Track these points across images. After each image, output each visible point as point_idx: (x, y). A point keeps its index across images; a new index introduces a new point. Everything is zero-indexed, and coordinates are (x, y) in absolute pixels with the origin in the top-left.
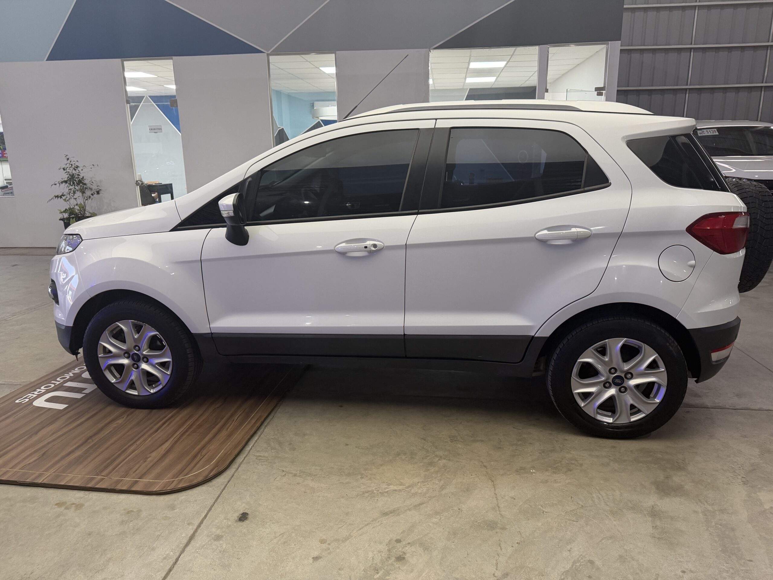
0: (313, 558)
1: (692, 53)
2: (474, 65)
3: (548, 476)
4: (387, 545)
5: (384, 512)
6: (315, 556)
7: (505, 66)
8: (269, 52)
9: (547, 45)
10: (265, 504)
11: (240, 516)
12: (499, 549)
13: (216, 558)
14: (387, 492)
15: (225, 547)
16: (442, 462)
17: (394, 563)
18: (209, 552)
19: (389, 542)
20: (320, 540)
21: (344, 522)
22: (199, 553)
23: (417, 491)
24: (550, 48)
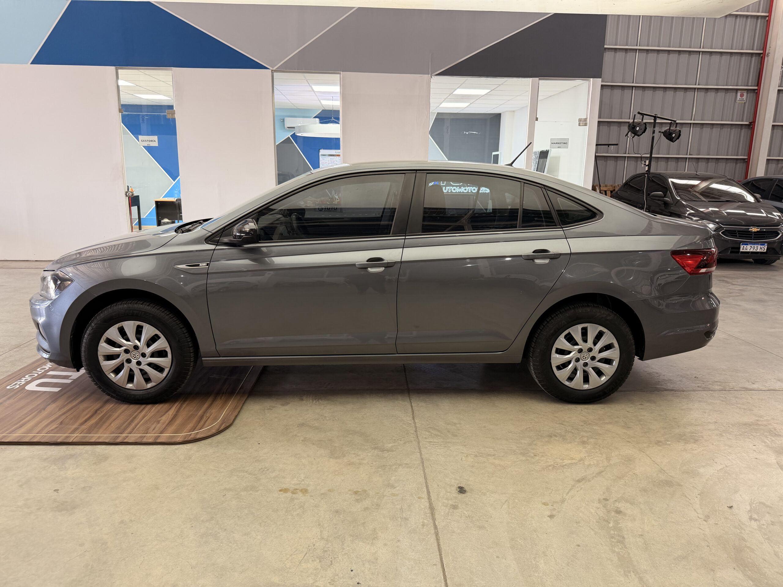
1: (634, 91)
2: (459, 92)
3: (683, 446)
4: (599, 503)
6: (548, 515)
8: (274, 69)
9: (538, 78)
10: (471, 479)
11: (458, 489)
12: (688, 500)
13: (468, 522)
14: (565, 465)
15: (467, 513)
16: (592, 440)
17: (616, 515)
18: (457, 517)
19: (599, 501)
20: (542, 504)
21: (550, 489)
22: (449, 520)
23: (589, 463)
24: (540, 81)
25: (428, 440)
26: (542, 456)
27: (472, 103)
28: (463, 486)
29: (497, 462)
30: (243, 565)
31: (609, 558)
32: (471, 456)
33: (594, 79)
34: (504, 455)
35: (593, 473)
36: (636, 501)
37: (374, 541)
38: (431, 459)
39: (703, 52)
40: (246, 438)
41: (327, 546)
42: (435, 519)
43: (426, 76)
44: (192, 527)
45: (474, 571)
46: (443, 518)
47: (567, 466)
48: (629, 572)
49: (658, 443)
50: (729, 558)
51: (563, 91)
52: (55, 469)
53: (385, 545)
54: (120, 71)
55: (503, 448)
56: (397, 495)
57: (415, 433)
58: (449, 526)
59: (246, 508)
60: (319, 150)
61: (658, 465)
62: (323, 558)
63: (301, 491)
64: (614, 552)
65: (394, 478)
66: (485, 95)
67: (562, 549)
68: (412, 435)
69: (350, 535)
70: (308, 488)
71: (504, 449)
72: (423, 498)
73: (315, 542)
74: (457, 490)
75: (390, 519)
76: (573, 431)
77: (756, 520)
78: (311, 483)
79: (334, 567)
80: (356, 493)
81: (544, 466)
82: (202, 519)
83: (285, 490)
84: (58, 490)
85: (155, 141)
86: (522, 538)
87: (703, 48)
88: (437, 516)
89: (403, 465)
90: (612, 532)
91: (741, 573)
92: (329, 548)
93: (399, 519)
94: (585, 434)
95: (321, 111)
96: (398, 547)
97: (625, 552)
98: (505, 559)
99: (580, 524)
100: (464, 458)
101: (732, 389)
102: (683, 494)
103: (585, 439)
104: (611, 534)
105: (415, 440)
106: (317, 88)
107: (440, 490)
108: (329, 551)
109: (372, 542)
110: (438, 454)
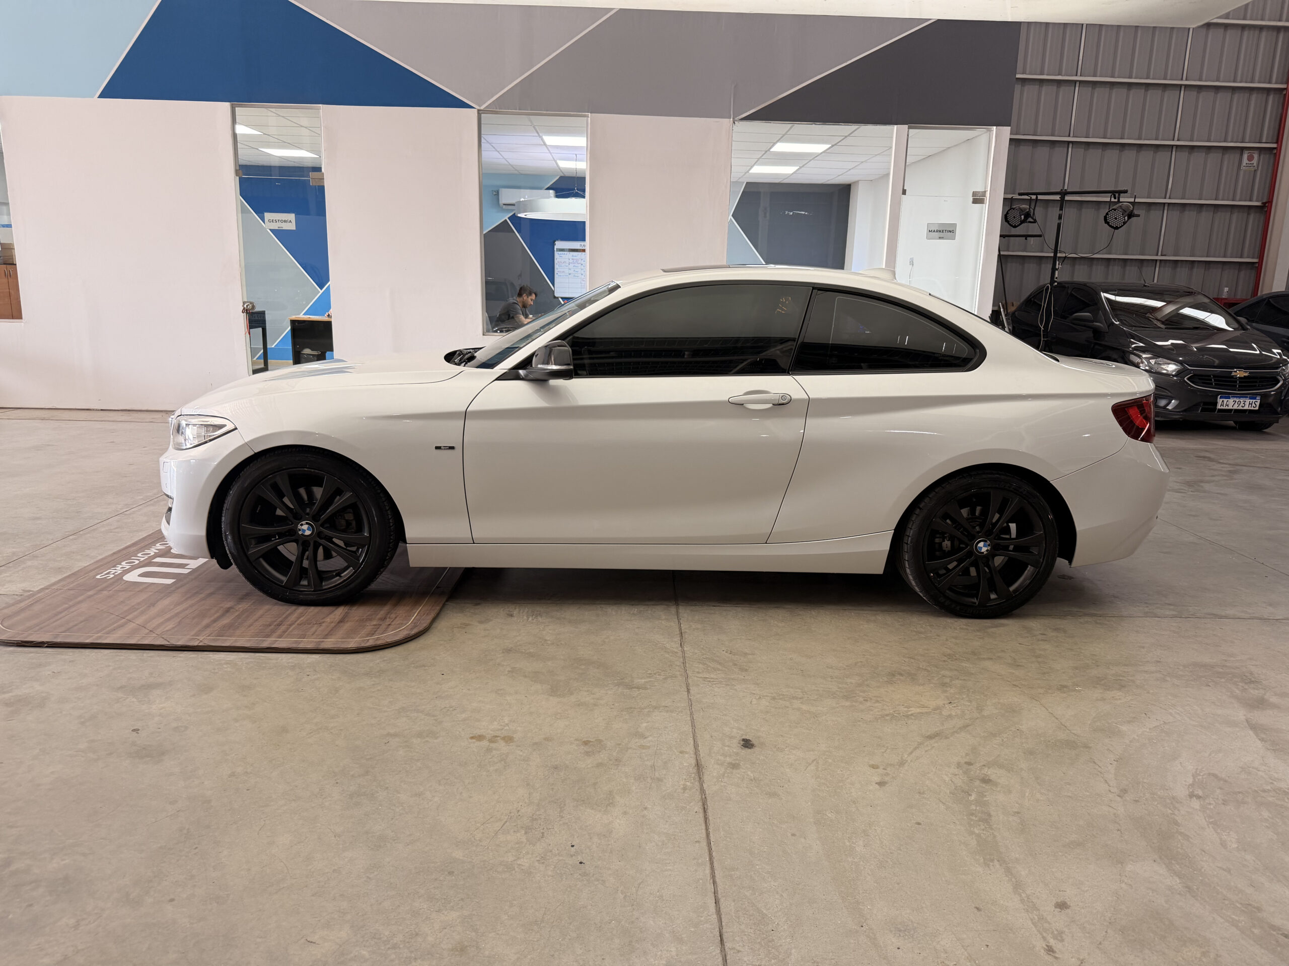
0: (876, 783)
2: (781, 147)
3: (1101, 693)
4: (958, 768)
5: (926, 736)
6: (877, 782)
7: (825, 151)
8: (482, 108)
9: (907, 126)
10: (762, 729)
11: (742, 742)
12: (1097, 767)
13: (752, 787)
14: (912, 715)
15: (752, 775)
16: (957, 682)
17: (981, 785)
18: (736, 780)
19: (959, 765)
20: (870, 766)
21: (884, 746)
22: (724, 783)
23: (949, 713)
24: (910, 130)
25: (700, 675)
26: (877, 701)
27: (803, 166)
28: (750, 739)
29: (804, 707)
30: (410, 835)
31: (963, 841)
32: (766, 698)
33: (998, 127)
34: (817, 698)
35: (954, 727)
36: (1016, 767)
37: (609, 807)
38: (704, 700)
39: (1186, 86)
40: (424, 666)
41: (538, 813)
42: (703, 781)
43: (727, 122)
44: (337, 783)
45: (756, 852)
46: (715, 780)
47: (914, 716)
48: (992, 861)
49: (1062, 688)
50: (1148, 847)
51: (949, 148)
52: (133, 702)
53: (625, 813)
54: (238, 110)
55: (816, 689)
56: (649, 747)
57: (682, 665)
58: (724, 791)
59: (419, 760)
60: (554, 241)
61: (1057, 719)
62: (531, 829)
63: (504, 738)
64: (972, 833)
65: (645, 724)
66: (823, 154)
67: (893, 827)
68: (677, 668)
69: (573, 799)
70: (514, 736)
71: (818, 690)
72: (686, 753)
73: (520, 806)
74: (739, 743)
75: (635, 779)
76: (929, 669)
77: (1198, 797)
78: (519, 728)
79: (547, 841)
80: (586, 743)
81: (878, 715)
82: (352, 773)
83: (480, 738)
84: (138, 730)
85: (290, 222)
86: (833, 811)
87: (1186, 80)
88: (706, 778)
89: (661, 709)
90: (973, 807)
91: (1164, 866)
92: (540, 816)
93: (649, 779)
94: (947, 673)
95: (558, 178)
96: (643, 816)
97: (989, 833)
98: (805, 838)
99: (925, 796)
100: (754, 701)
101: (1192, 615)
102: (1091, 758)
103: (947, 680)
104: (971, 810)
105: (681, 675)
106: (550, 140)
107: (715, 743)
108: (541, 819)
109: (605, 809)
110: (716, 694)
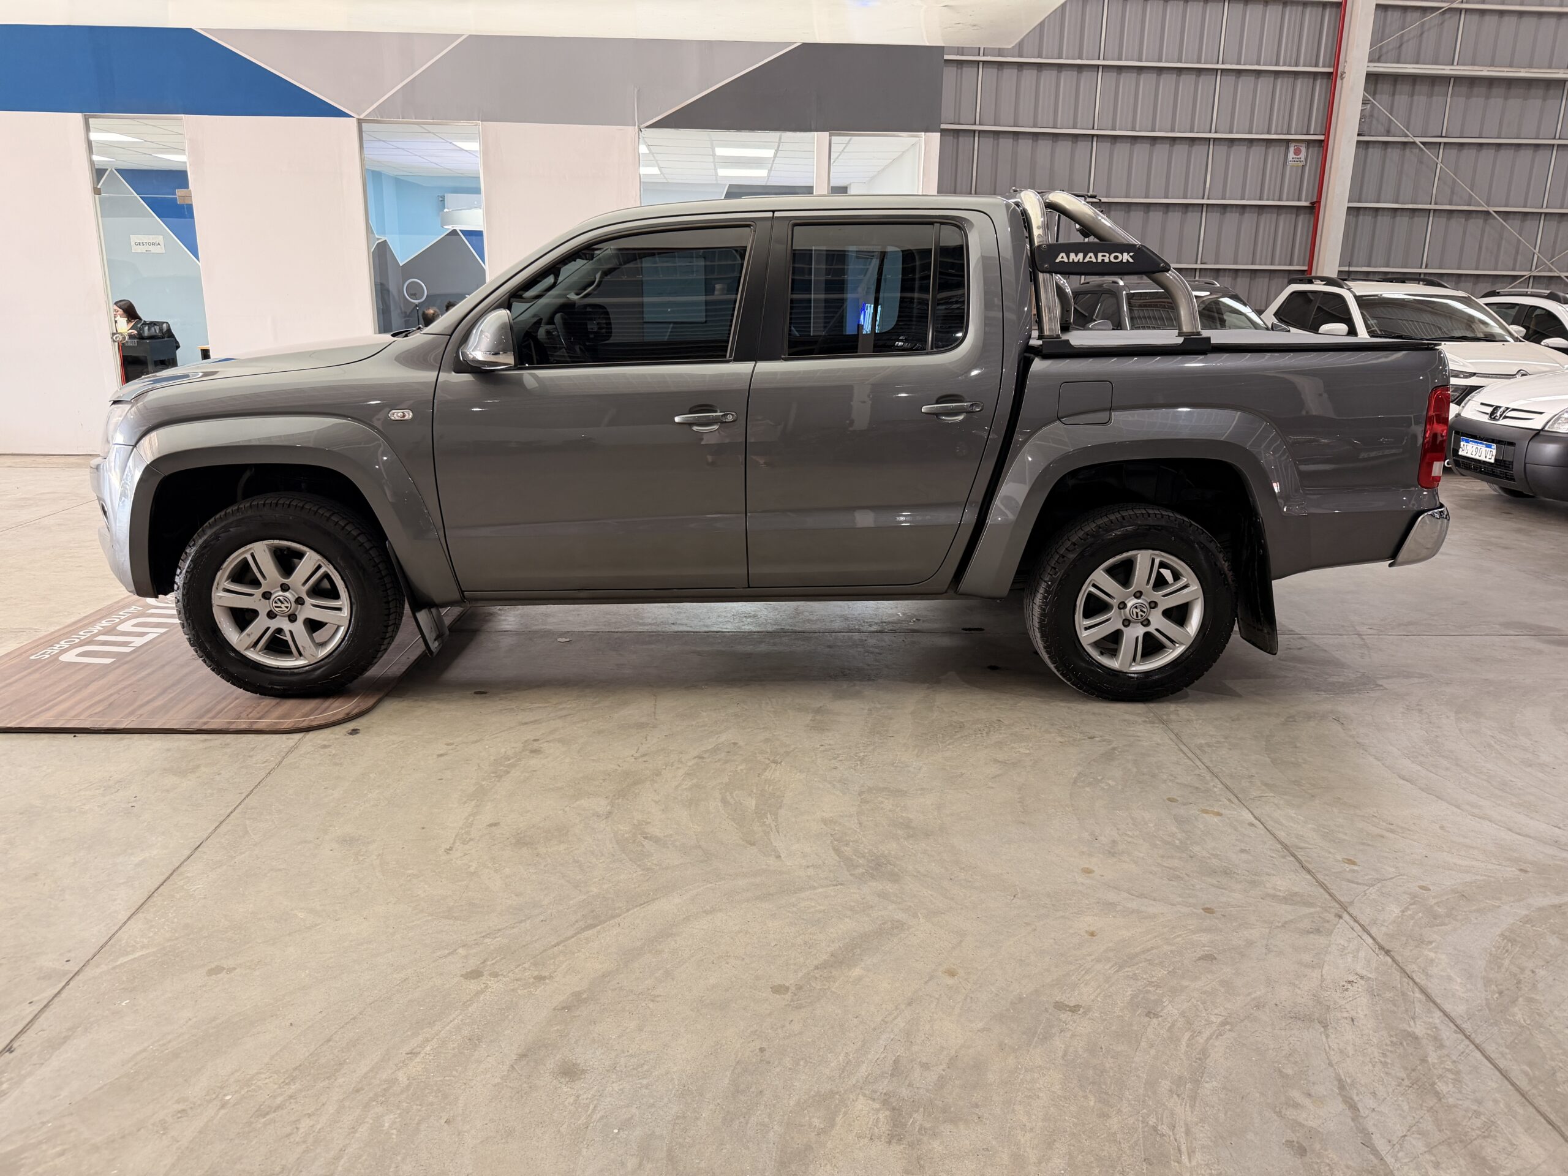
0: (437, 755)
1: (1095, 143)
2: (720, 151)
4: (522, 743)
5: (523, 722)
6: (440, 754)
7: (775, 156)
8: (361, 117)
9: (828, 133)
13: (326, 759)
15: (335, 752)
17: (528, 753)
22: (304, 758)
24: (833, 138)
27: (771, 169)
33: (927, 133)
36: (573, 742)
39: (1223, 70)
43: (632, 130)
46: (299, 756)
48: (474, 800)
50: (614, 789)
54: (91, 121)
58: (298, 762)
62: (111, 788)
64: (479, 784)
67: (416, 782)
79: (117, 794)
85: (159, 244)
86: (378, 773)
87: (1223, 63)
88: (291, 754)
90: (505, 766)
